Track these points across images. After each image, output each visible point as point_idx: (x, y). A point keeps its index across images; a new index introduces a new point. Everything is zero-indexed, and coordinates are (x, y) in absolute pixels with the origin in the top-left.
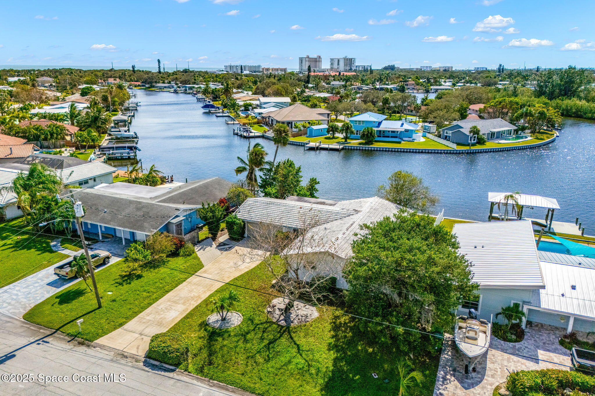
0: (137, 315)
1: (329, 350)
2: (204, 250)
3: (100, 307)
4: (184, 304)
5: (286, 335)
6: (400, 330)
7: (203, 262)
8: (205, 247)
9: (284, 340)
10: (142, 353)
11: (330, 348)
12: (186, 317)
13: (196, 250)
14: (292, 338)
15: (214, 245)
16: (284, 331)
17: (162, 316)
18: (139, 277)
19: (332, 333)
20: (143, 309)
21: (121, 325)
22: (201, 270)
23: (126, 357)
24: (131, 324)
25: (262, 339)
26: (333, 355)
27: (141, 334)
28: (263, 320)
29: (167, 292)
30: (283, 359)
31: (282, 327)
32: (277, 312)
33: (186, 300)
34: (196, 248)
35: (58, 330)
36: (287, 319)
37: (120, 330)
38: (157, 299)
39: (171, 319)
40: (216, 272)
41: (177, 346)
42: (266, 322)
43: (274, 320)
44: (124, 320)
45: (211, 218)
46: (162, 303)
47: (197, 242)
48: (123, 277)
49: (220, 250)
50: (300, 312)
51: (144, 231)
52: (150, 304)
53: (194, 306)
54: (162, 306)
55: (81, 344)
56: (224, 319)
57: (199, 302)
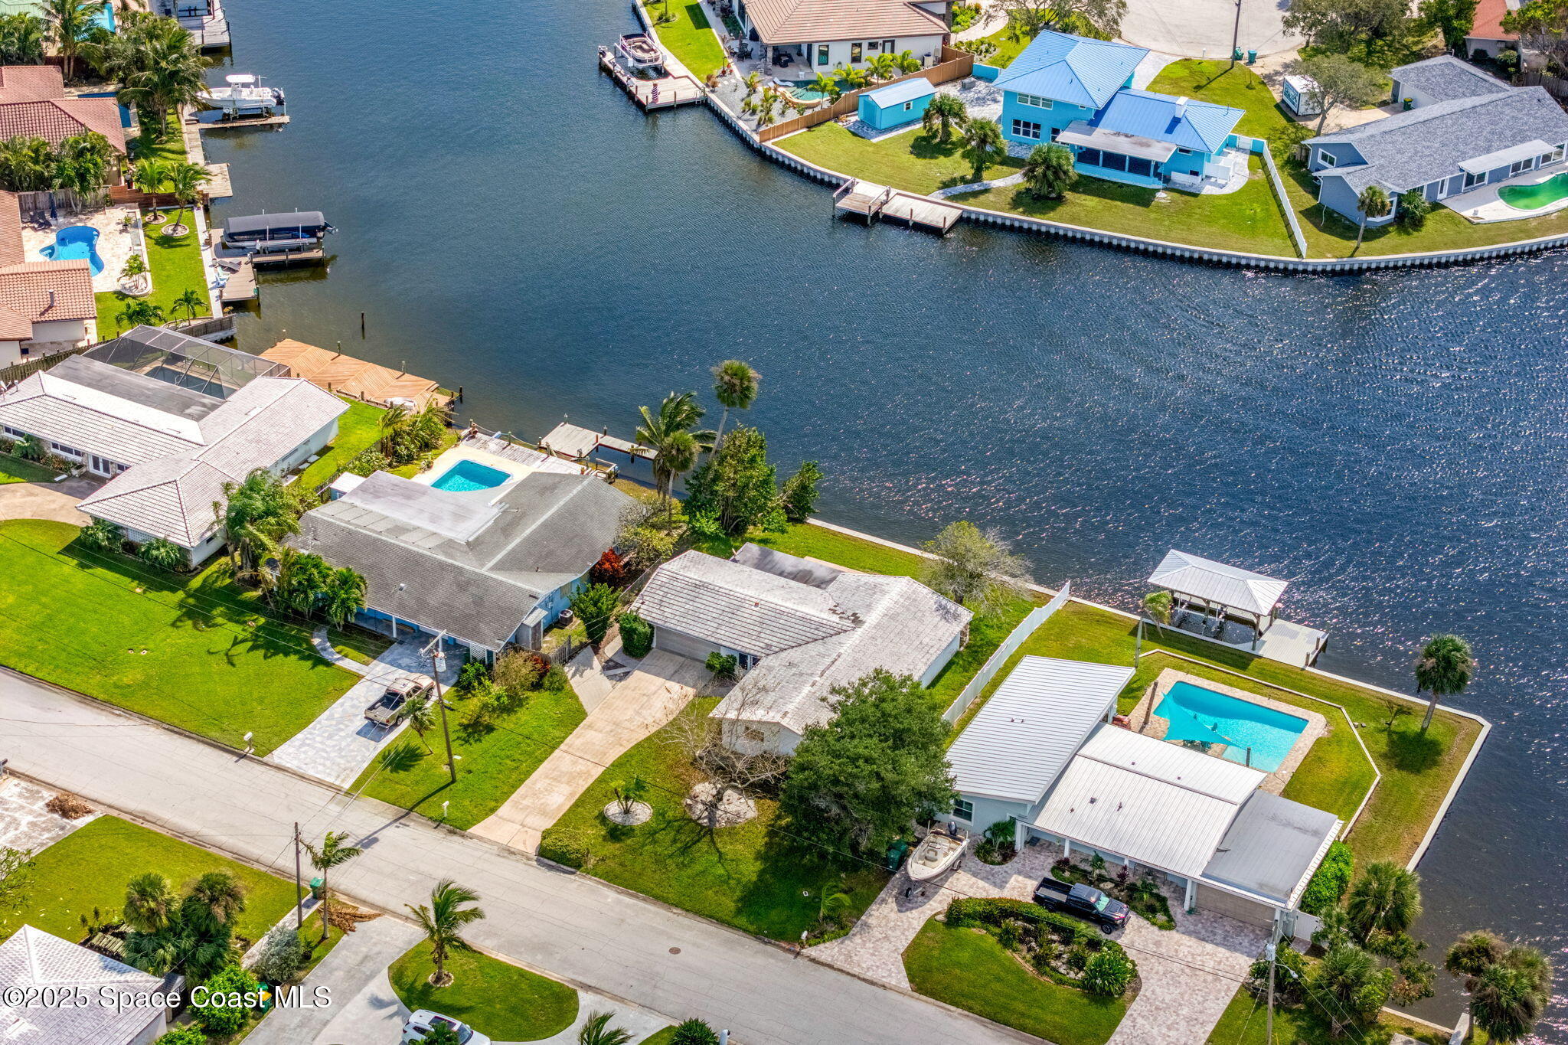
0: (509, 797)
1: (756, 859)
2: (581, 676)
3: (454, 781)
4: (568, 783)
5: (707, 839)
6: (831, 849)
7: (585, 707)
8: (581, 668)
9: (703, 845)
10: (531, 849)
11: (759, 856)
12: (576, 805)
13: (569, 675)
14: (714, 843)
15: (597, 664)
16: (706, 833)
17: (543, 801)
18: (490, 729)
19: (766, 839)
20: (514, 787)
21: (493, 810)
22: (584, 722)
23: (513, 853)
24: (505, 810)
25: (675, 841)
26: (759, 866)
27: (522, 825)
28: (678, 815)
29: (541, 761)
30: (698, 867)
31: (703, 827)
32: (700, 806)
33: (572, 778)
34: (566, 669)
35: (411, 810)
36: (712, 819)
37: (492, 818)
38: (528, 774)
39: (555, 806)
40: (608, 728)
41: (576, 847)
42: (683, 819)
43: (694, 817)
44: (493, 804)
45: (593, 617)
46: (539, 778)
47: (569, 655)
48: (466, 727)
49: (610, 677)
50: (731, 808)
51: (485, 643)
52: (522, 781)
53: (584, 789)
54: (538, 786)
55: (451, 832)
56: (627, 811)
57: (590, 781)
